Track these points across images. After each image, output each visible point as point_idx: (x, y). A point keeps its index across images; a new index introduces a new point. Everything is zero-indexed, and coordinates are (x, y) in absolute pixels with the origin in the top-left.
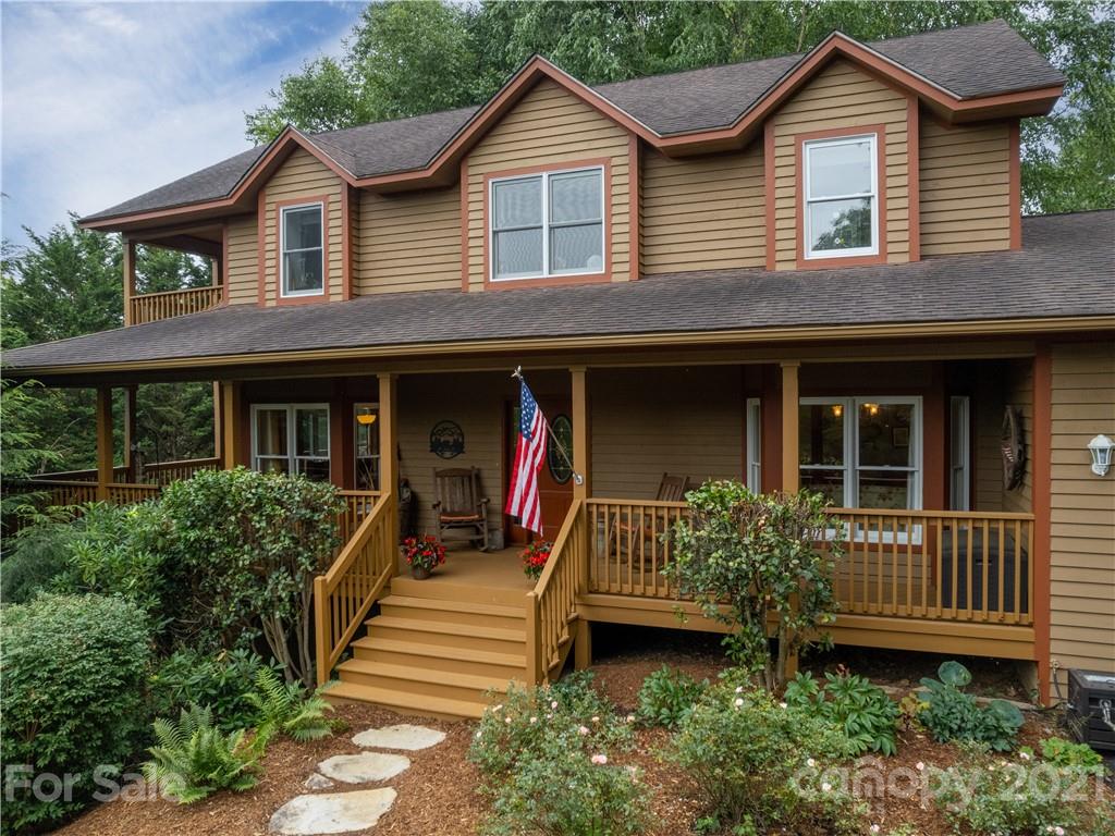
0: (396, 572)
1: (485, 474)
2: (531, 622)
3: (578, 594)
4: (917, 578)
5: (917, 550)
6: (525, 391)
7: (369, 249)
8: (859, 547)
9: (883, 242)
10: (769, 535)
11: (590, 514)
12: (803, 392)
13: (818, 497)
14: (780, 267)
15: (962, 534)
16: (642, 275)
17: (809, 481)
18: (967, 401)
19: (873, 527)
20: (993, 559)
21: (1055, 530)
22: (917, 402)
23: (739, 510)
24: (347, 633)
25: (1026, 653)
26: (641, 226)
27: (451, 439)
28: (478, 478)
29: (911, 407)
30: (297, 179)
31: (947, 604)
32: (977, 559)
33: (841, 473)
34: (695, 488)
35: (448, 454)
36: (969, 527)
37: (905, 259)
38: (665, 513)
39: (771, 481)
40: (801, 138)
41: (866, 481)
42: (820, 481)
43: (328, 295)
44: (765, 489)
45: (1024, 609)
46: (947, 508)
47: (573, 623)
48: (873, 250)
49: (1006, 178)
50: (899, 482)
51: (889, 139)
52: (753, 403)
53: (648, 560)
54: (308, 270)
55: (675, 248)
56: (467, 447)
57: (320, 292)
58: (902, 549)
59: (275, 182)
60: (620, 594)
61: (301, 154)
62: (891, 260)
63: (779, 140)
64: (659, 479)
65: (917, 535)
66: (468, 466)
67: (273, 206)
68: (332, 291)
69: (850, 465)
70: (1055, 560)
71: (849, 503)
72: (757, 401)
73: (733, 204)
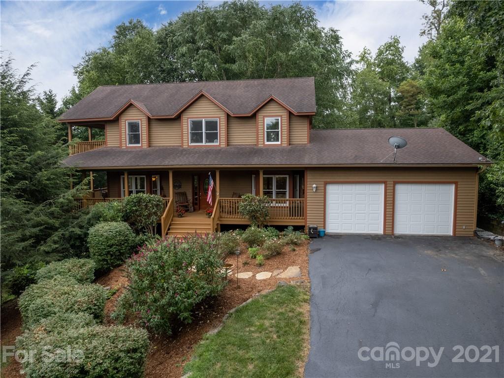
0: (174, 217)
1: (187, 193)
2: (212, 224)
3: (218, 218)
4: (287, 213)
5: (287, 207)
6: (210, 177)
7: (153, 134)
8: (277, 207)
9: (281, 141)
10: (257, 203)
11: (220, 201)
12: (264, 174)
13: (266, 196)
14: (259, 145)
15: (298, 203)
16: (228, 145)
17: (265, 193)
18: (298, 176)
19: (280, 203)
20: (298, 207)
21: (308, 201)
22: (287, 176)
23: (252, 199)
24: (167, 229)
25: (303, 224)
26: (228, 133)
27: (178, 184)
28: (186, 194)
29: (286, 178)
30: (131, 113)
31: (293, 216)
32: (295, 207)
33: (272, 191)
34: (243, 195)
35: (177, 188)
36: (299, 202)
37: (286, 145)
38: (231, 200)
39: (257, 193)
40: (264, 117)
41: (277, 193)
42: (268, 194)
43: (142, 146)
44: (256, 195)
45: (303, 216)
46: (293, 198)
47: (217, 224)
48: (279, 143)
49: (306, 126)
50: (284, 193)
51: (283, 119)
52: (253, 176)
53: (230, 212)
54: (135, 138)
55: (236, 139)
56: (182, 187)
57: (140, 145)
58: (285, 207)
59: (124, 114)
60: (227, 218)
61: (132, 106)
62: (283, 145)
63: (260, 116)
64: (232, 193)
65: (287, 204)
66: (183, 191)
67: (124, 120)
68: (143, 145)
69: (274, 190)
70: (308, 207)
71: (274, 198)
72: (255, 176)
73: (248, 129)
